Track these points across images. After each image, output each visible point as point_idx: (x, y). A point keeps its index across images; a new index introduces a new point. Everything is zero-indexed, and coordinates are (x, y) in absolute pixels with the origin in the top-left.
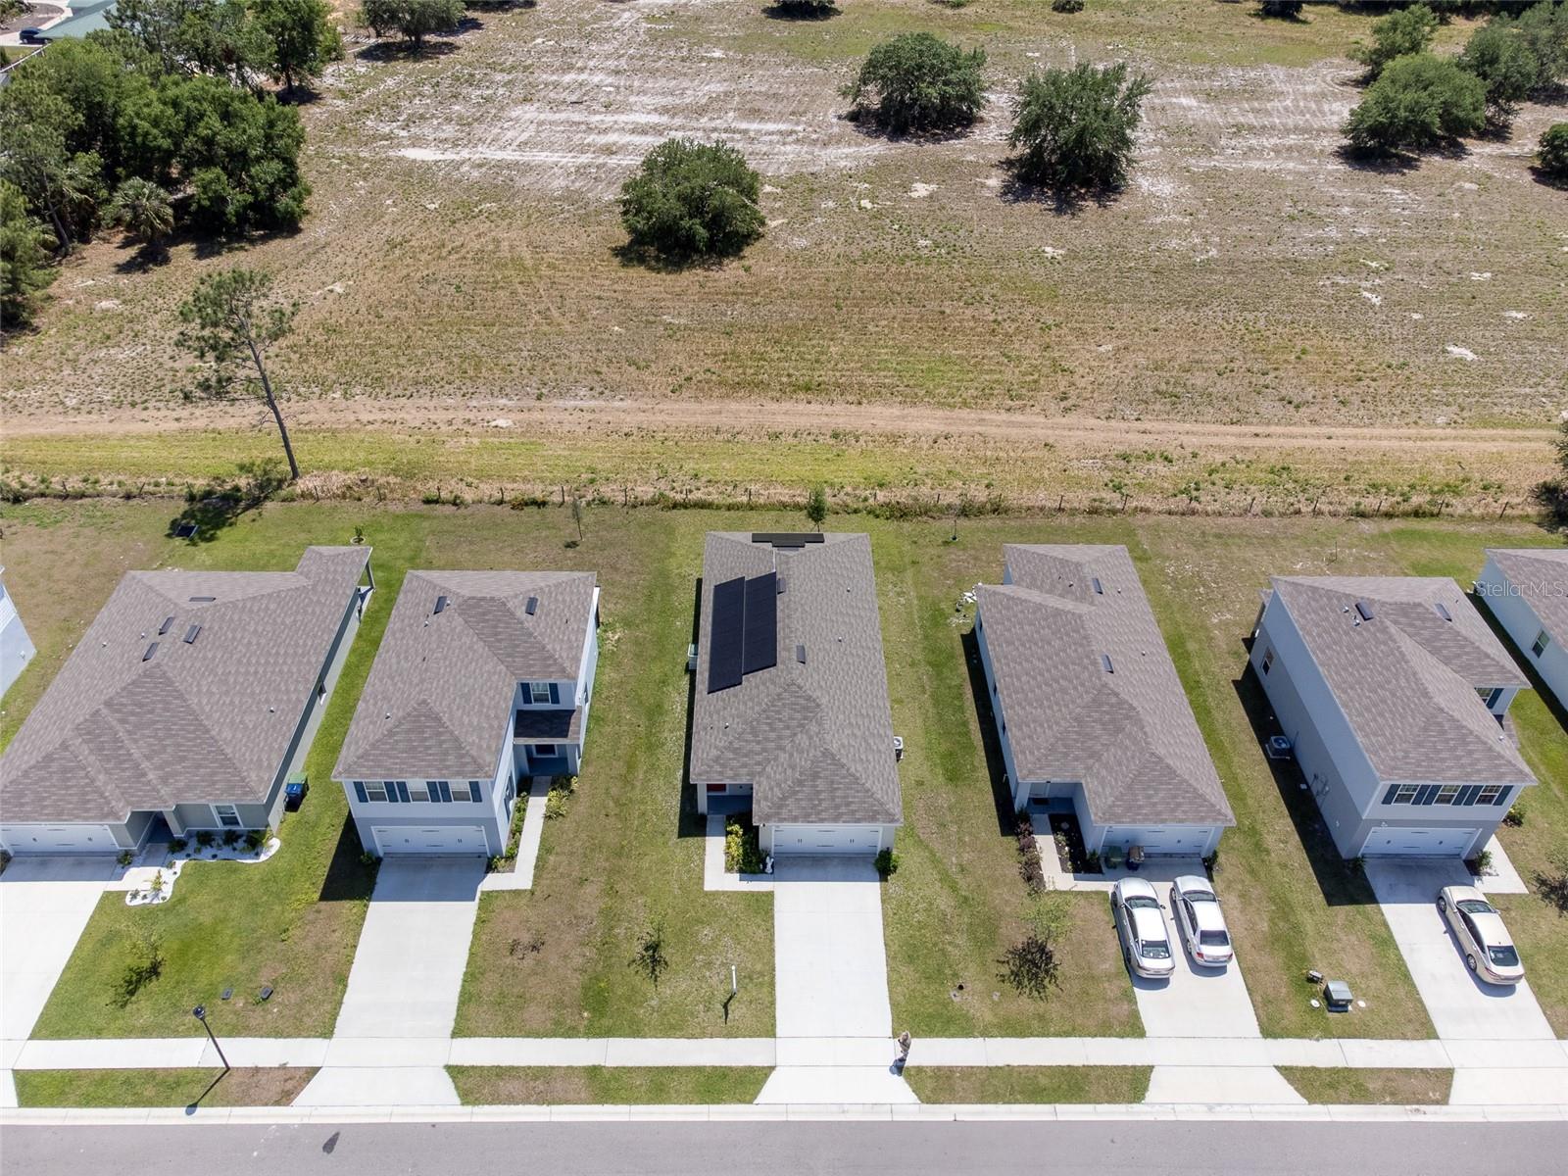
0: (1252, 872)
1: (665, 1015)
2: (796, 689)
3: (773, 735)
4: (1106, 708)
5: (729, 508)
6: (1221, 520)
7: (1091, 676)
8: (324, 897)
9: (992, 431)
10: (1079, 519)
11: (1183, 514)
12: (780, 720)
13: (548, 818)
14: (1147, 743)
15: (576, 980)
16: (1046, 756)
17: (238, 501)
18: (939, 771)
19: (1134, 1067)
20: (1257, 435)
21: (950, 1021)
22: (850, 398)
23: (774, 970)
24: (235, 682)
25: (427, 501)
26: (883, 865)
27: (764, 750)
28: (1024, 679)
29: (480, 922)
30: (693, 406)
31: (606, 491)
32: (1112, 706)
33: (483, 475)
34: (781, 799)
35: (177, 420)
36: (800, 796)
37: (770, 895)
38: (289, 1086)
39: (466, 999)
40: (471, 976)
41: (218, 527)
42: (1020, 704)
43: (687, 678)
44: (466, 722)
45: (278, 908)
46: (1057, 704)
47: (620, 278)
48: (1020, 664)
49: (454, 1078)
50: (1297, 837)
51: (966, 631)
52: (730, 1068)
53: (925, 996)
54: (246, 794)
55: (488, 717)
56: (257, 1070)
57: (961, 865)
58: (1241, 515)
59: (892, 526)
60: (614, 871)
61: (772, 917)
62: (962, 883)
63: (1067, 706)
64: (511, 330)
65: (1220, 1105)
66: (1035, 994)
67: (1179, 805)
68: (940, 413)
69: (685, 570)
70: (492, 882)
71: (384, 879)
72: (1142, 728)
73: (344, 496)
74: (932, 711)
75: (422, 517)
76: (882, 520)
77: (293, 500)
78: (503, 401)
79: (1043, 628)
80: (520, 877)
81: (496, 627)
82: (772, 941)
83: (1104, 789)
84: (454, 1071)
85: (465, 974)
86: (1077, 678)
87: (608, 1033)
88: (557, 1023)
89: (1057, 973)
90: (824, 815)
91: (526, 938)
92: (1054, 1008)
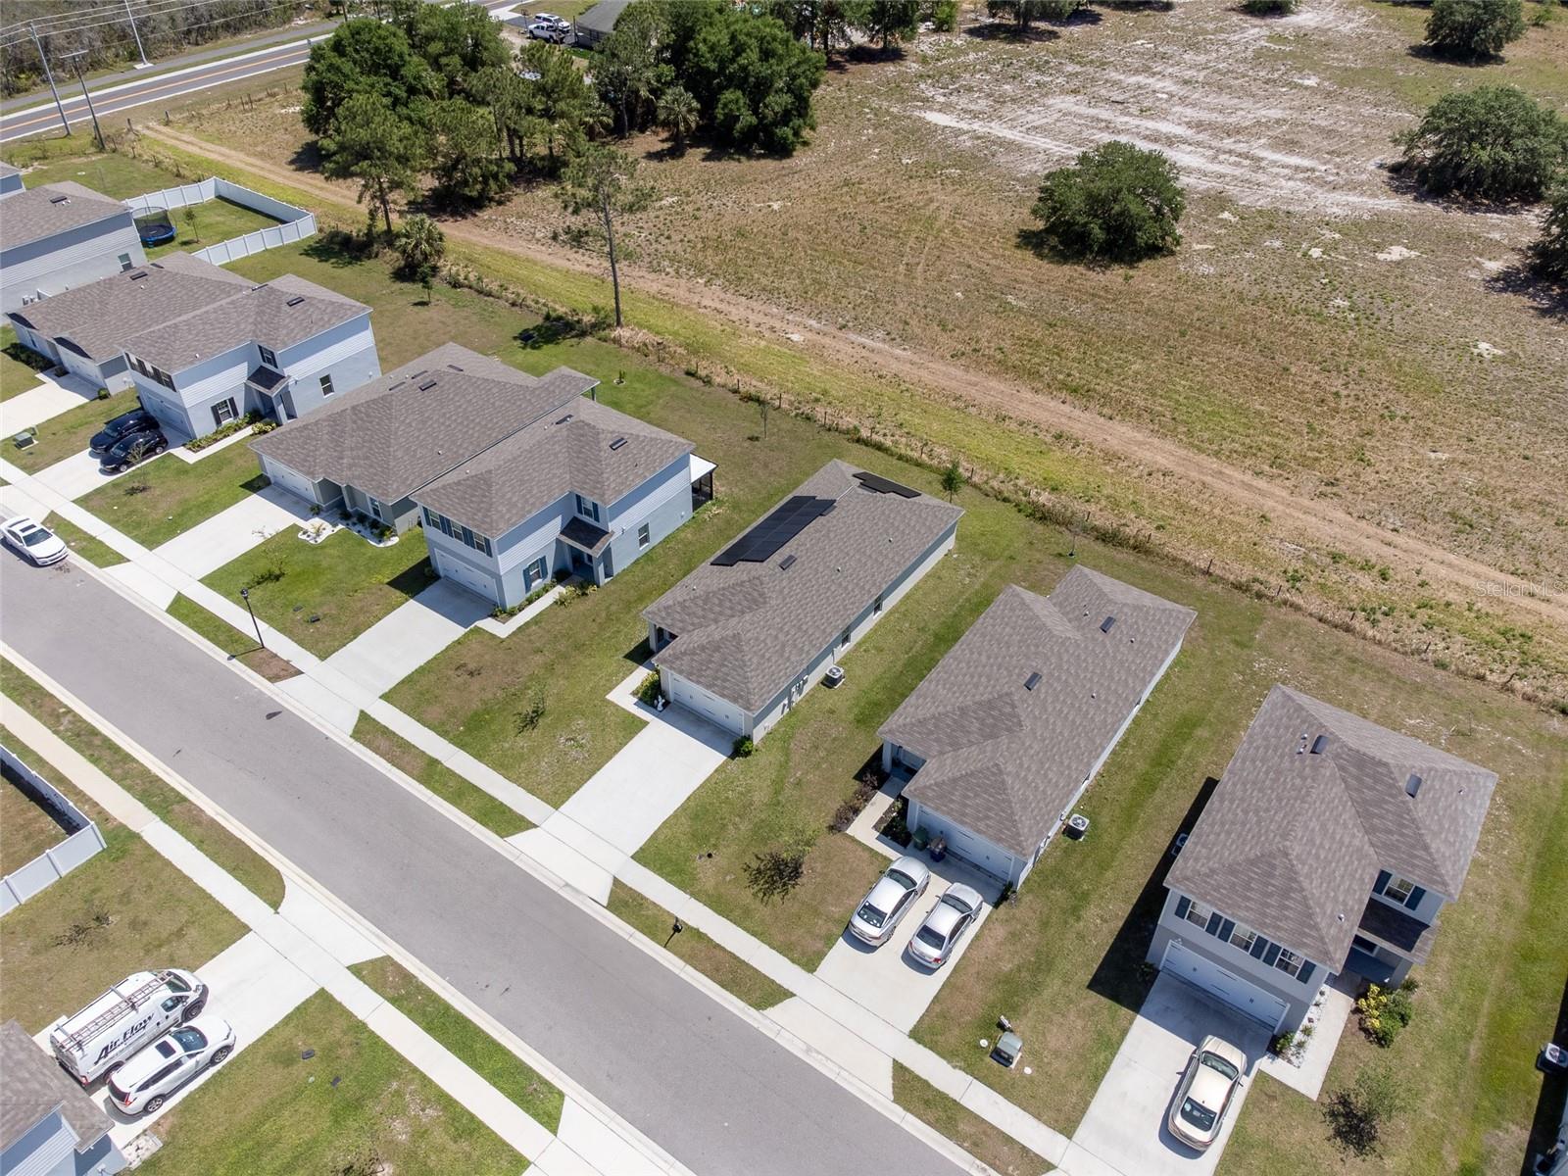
1: (506, 756)
2: (757, 582)
3: (717, 609)
4: (995, 713)
6: (1379, 650)
7: (1006, 683)
8: (390, 584)
12: (730, 600)
13: (556, 602)
14: (1001, 755)
15: (476, 705)
16: (913, 725)
17: (572, 329)
18: (856, 710)
19: (780, 986)
21: (680, 872)
24: (431, 426)
25: (688, 373)
26: (739, 747)
27: (704, 617)
28: (962, 665)
29: (458, 642)
30: (959, 373)
32: (1002, 714)
33: (745, 368)
35: (588, 265)
37: (644, 724)
38: (282, 673)
39: (408, 681)
41: (548, 341)
42: (938, 681)
45: (363, 577)
46: (962, 692)
47: (1003, 256)
48: (972, 653)
49: (359, 720)
52: (510, 810)
54: (383, 494)
55: (527, 501)
56: (276, 655)
57: (800, 781)
61: (631, 738)
63: (966, 696)
65: (819, 1053)
66: (761, 895)
68: (1183, 452)
70: (488, 624)
71: (432, 591)
75: (675, 382)
77: (605, 341)
78: (813, 323)
79: (1018, 634)
81: (583, 447)
82: (616, 752)
83: (937, 773)
84: (364, 716)
85: (419, 668)
87: (462, 746)
88: (443, 724)
89: (791, 890)
90: (702, 680)
91: (472, 666)
92: (762, 911)
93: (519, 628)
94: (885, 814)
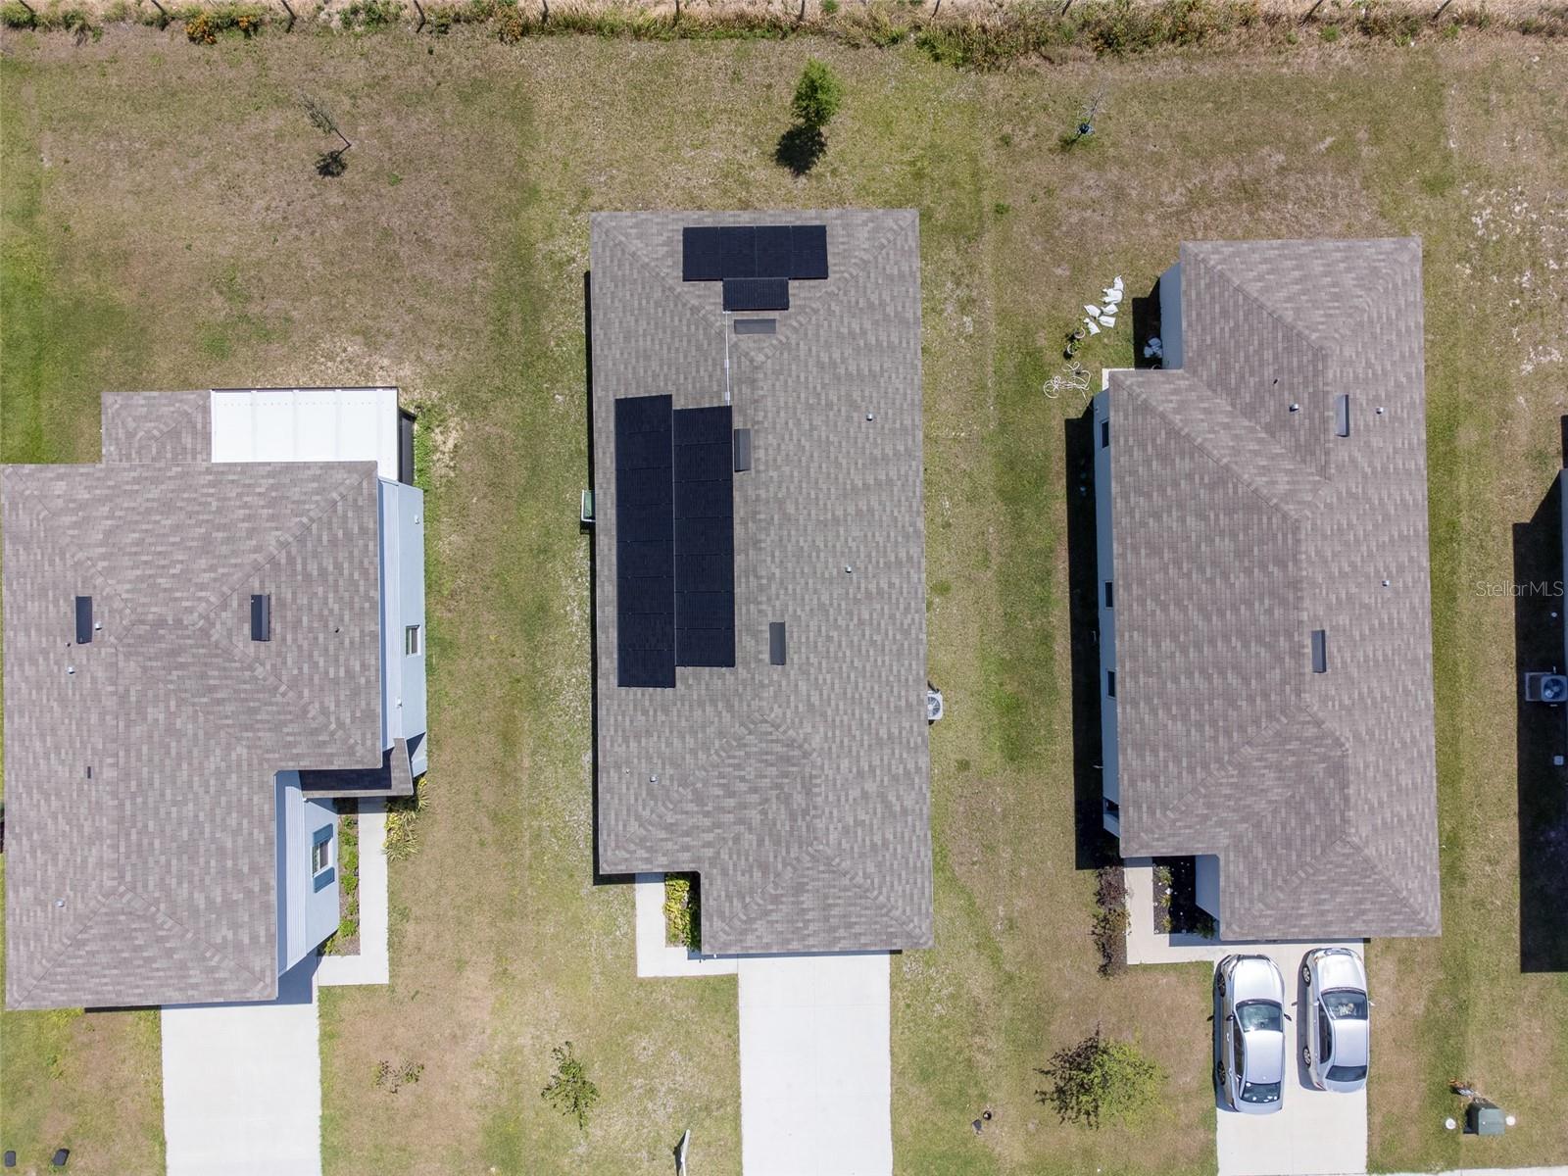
1: (598, 1166)
2: (767, 727)
3: (731, 802)
4: (1294, 745)
7: (1284, 682)
12: (742, 779)
14: (1345, 821)
15: (474, 1122)
23: (739, 1096)
28: (1167, 645)
29: (326, 1037)
32: (1304, 741)
37: (732, 981)
40: (330, 1124)
42: (1148, 700)
43: (585, 542)
46: (1213, 723)
48: (1165, 608)
50: (1516, 854)
51: (1075, 413)
53: (939, 1130)
57: (1010, 920)
59: (959, 85)
60: (505, 943)
61: (736, 1016)
63: (1228, 734)
66: (1083, 1118)
67: (1362, 912)
69: (563, 246)
70: (332, 971)
72: (1344, 785)
76: (945, 68)
79: (1222, 534)
80: (369, 963)
82: (736, 1053)
85: (323, 1118)
86: (1260, 676)
91: (396, 1063)
93: (391, 945)
94: (1156, 899)
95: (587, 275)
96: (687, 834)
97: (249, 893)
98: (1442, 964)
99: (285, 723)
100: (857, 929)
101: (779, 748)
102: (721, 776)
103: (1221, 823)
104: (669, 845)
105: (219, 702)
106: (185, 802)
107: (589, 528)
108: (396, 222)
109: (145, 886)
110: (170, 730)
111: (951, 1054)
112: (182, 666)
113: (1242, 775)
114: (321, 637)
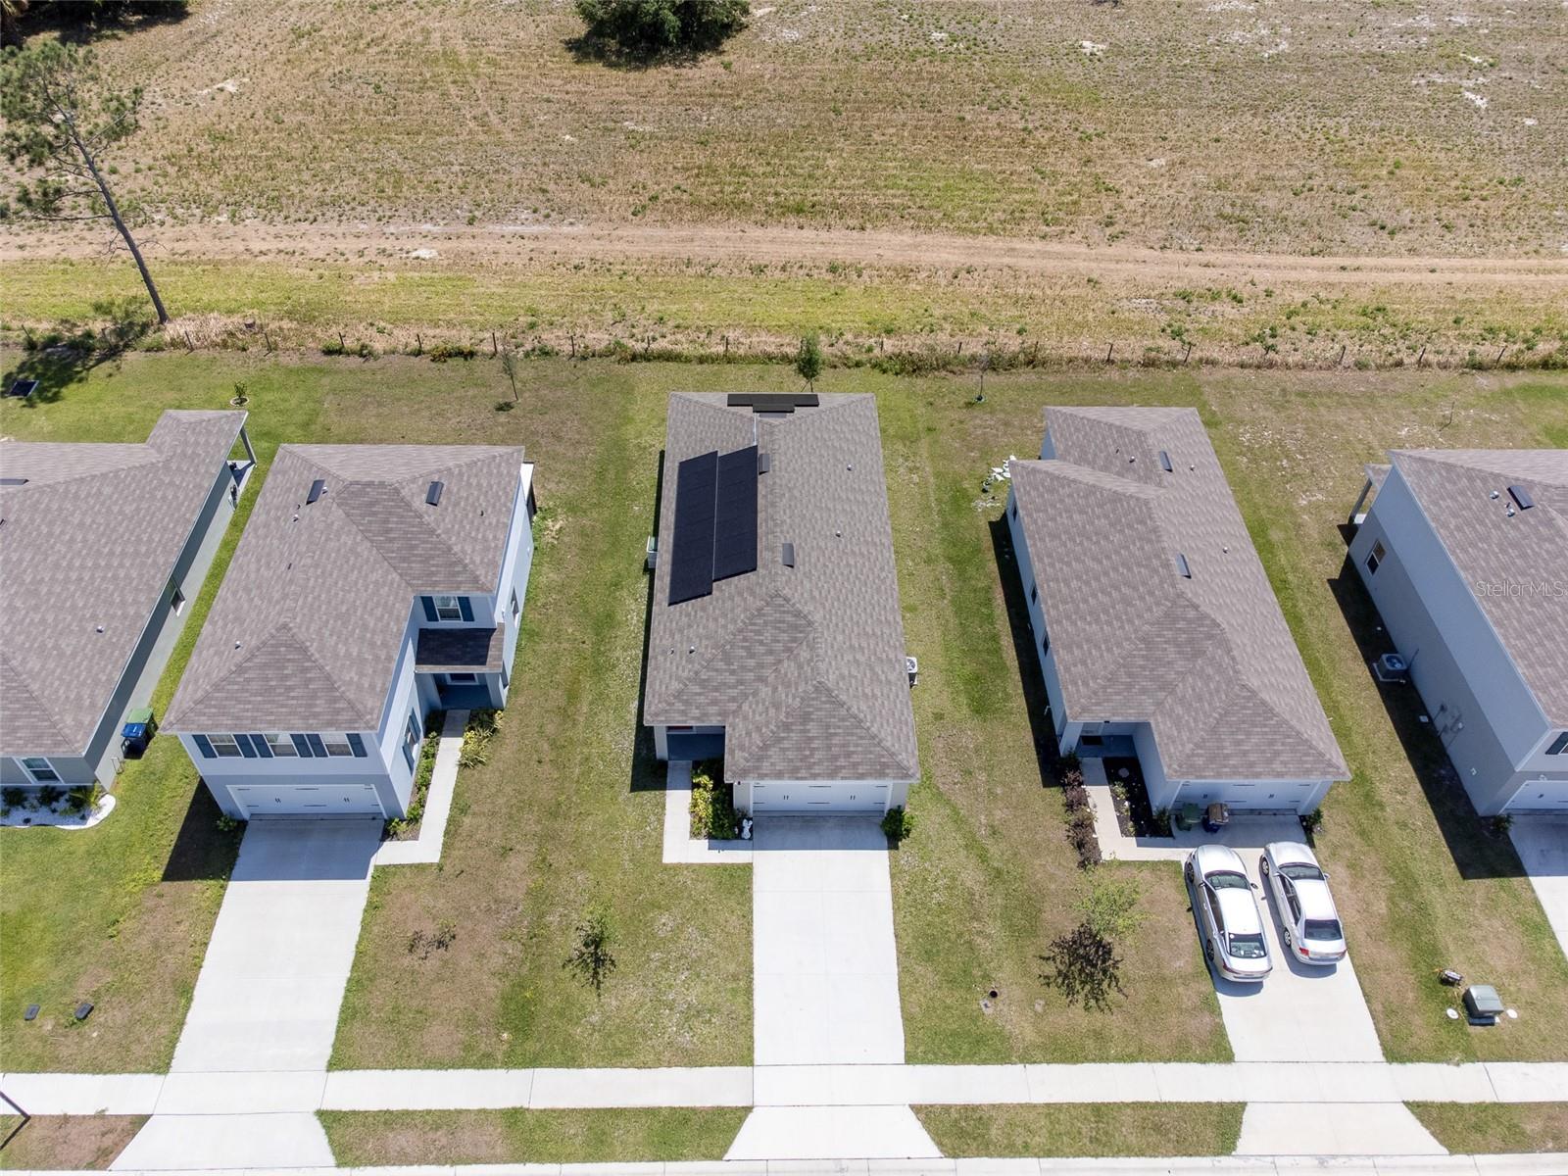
0: (1363, 833)
1: (610, 1035)
2: (780, 601)
3: (752, 662)
4: (1181, 625)
5: (702, 360)
6: (1304, 374)
7: (1162, 582)
8: (168, 876)
9: (1023, 263)
10: (1132, 373)
11: (1259, 367)
12: (761, 643)
13: (463, 766)
14: (1236, 672)
15: (494, 988)
16: (1105, 688)
17: (90, 350)
18: (963, 700)
19: (1221, 1105)
20: (1343, 268)
21: (980, 1041)
22: (852, 223)
23: (752, 972)
24: (50, 593)
25: (329, 352)
26: (892, 828)
27: (741, 682)
28: (1074, 584)
29: (372, 907)
30: (659, 232)
31: (551, 338)
32: (1189, 622)
33: (399, 319)
34: (761, 748)
35: (21, 247)
36: (786, 744)
37: (747, 869)
38: (108, 1141)
39: (349, 1014)
40: (358, 984)
41: (64, 382)
42: (1068, 618)
43: (645, 579)
44: (342, 652)
45: (107, 891)
46: (1119, 618)
47: (574, 77)
48: (1068, 564)
49: (328, 1128)
51: (995, 517)
52: (693, 1110)
53: (948, 1008)
54: (57, 744)
55: (372, 644)
56: (66, 1119)
57: (992, 826)
58: (1329, 368)
59: (902, 383)
60: (548, 837)
61: (750, 900)
62: (994, 850)
63: (1130, 621)
64: (440, 140)
65: (1334, 1157)
66: (1092, 1002)
67: (1277, 753)
68: (960, 241)
69: (645, 440)
70: (391, 853)
71: (250, 849)
72: (1229, 651)
73: (225, 345)
74: (953, 622)
75: (321, 371)
76: (890, 376)
77: (160, 349)
78: (428, 227)
79: (1098, 518)
80: (423, 847)
81: (386, 521)
82: (749, 932)
83: (1179, 732)
84: (330, 1119)
85: (349, 980)
86: (1144, 584)
87: (533, 1061)
88: (468, 1048)
89: (1117, 973)
90: (816, 770)
91: (431, 930)
92: (1114, 1023)
93: (447, 833)
94: (1117, 809)
95: (662, 454)
96: (716, 689)
97: (377, 658)
98: (1388, 870)
99: (432, 557)
100: (855, 758)
101: (789, 618)
102: (745, 640)
103: (1144, 691)
104: (702, 699)
105: (391, 540)
106: (349, 592)
107: (649, 570)
108: (540, 428)
109: (308, 629)
110: (352, 550)
111: (953, 937)
112: (374, 514)
113: (1148, 649)
114: (470, 515)
